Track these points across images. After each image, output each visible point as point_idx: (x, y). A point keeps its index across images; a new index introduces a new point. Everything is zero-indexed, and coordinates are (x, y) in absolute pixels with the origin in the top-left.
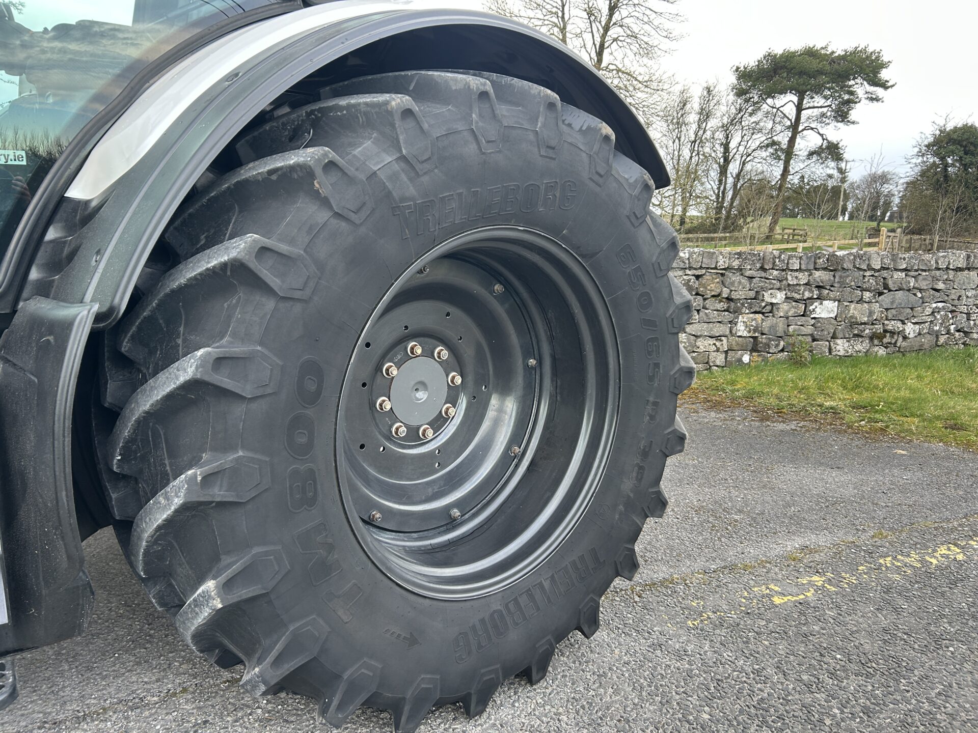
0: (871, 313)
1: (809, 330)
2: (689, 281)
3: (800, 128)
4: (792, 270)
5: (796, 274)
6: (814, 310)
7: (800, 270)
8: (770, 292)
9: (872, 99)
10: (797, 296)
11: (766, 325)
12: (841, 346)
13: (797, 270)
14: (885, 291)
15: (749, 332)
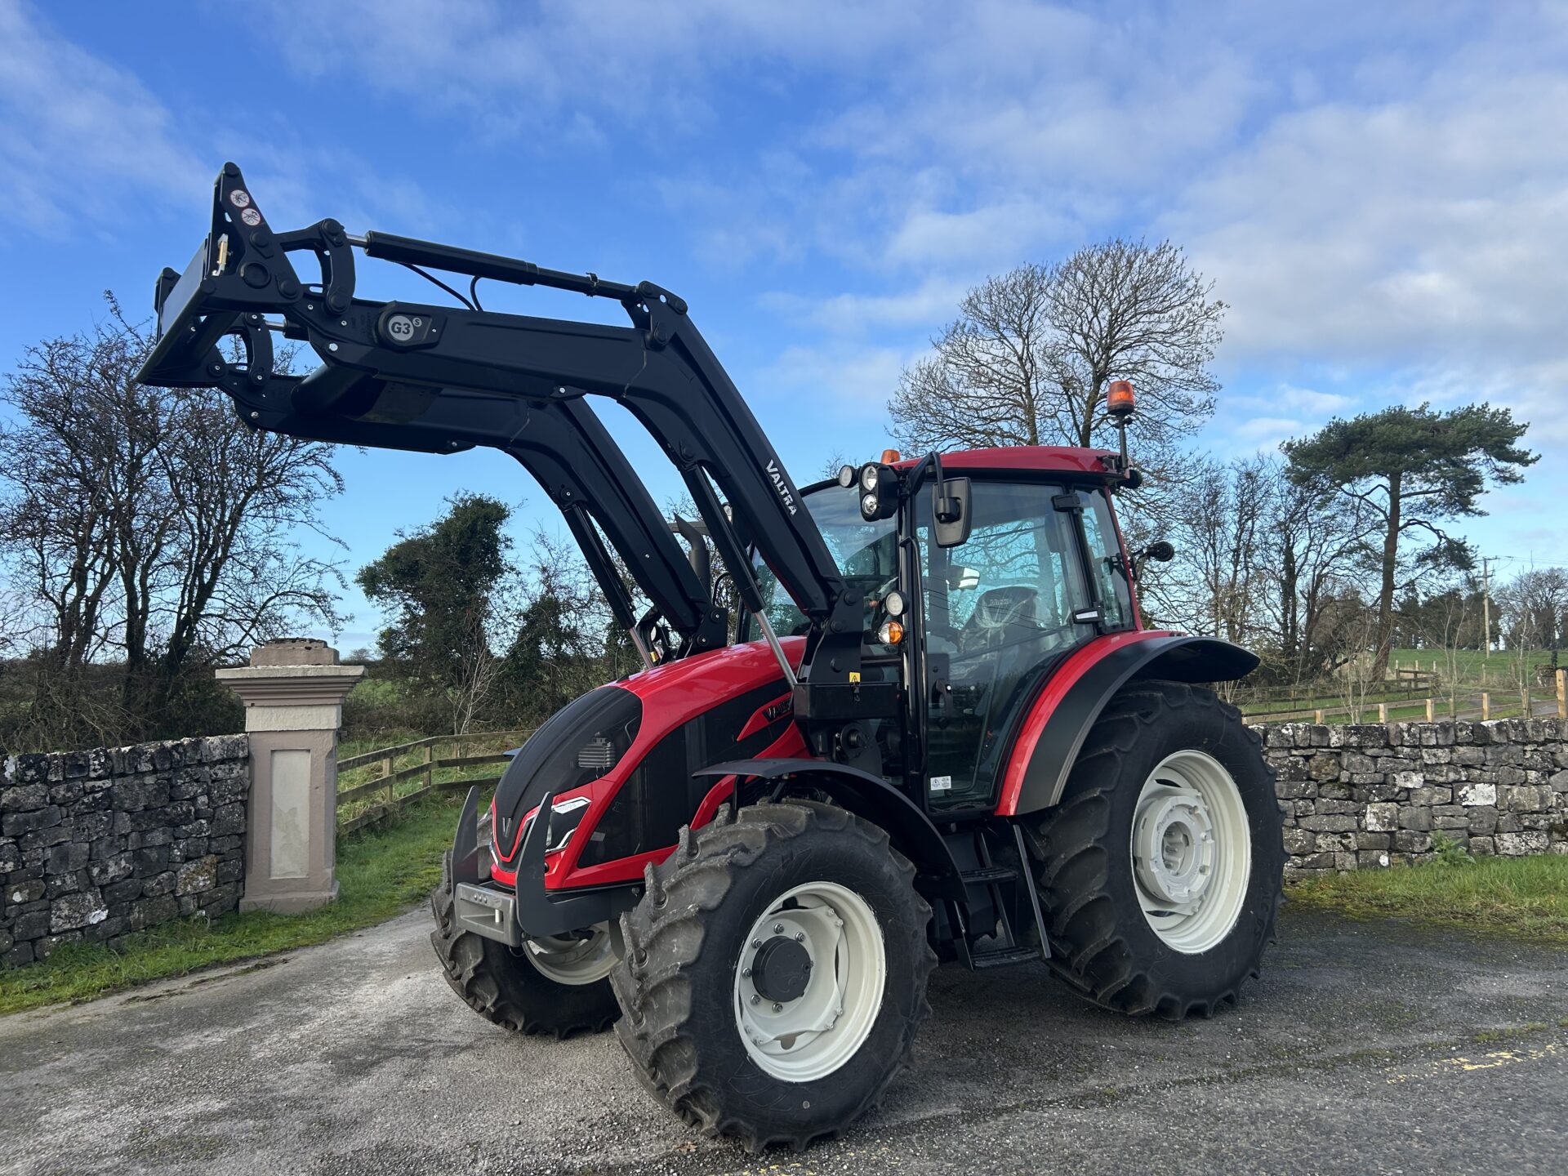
0: (1543, 799)
1: (1463, 822)
2: (1297, 763)
3: (1401, 523)
4: (1427, 747)
5: (1434, 751)
6: (1465, 796)
7: (1437, 746)
8: (1403, 774)
9: (1505, 480)
10: (1442, 779)
11: (1406, 814)
12: (1509, 842)
13: (1433, 747)
14: (1558, 769)
15: (1383, 825)
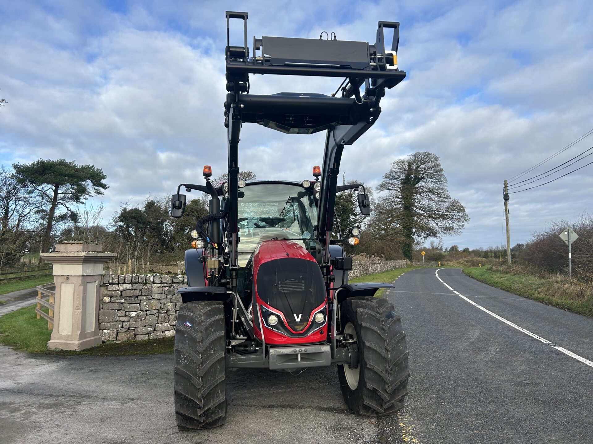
3: (57, 203)
9: (98, 193)
